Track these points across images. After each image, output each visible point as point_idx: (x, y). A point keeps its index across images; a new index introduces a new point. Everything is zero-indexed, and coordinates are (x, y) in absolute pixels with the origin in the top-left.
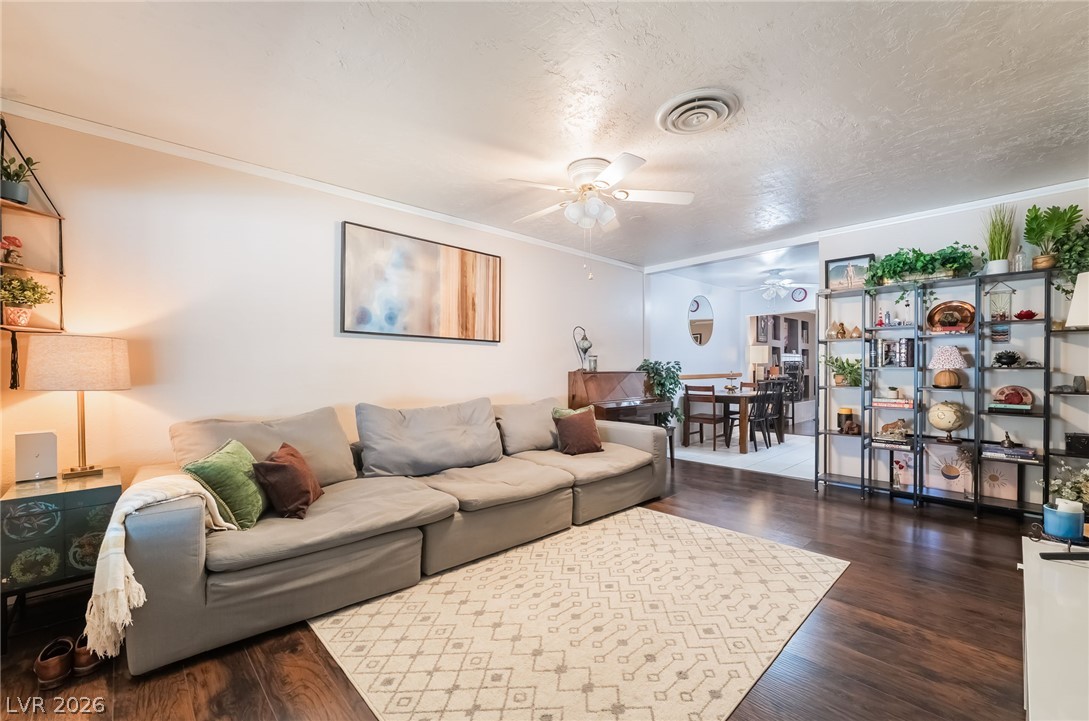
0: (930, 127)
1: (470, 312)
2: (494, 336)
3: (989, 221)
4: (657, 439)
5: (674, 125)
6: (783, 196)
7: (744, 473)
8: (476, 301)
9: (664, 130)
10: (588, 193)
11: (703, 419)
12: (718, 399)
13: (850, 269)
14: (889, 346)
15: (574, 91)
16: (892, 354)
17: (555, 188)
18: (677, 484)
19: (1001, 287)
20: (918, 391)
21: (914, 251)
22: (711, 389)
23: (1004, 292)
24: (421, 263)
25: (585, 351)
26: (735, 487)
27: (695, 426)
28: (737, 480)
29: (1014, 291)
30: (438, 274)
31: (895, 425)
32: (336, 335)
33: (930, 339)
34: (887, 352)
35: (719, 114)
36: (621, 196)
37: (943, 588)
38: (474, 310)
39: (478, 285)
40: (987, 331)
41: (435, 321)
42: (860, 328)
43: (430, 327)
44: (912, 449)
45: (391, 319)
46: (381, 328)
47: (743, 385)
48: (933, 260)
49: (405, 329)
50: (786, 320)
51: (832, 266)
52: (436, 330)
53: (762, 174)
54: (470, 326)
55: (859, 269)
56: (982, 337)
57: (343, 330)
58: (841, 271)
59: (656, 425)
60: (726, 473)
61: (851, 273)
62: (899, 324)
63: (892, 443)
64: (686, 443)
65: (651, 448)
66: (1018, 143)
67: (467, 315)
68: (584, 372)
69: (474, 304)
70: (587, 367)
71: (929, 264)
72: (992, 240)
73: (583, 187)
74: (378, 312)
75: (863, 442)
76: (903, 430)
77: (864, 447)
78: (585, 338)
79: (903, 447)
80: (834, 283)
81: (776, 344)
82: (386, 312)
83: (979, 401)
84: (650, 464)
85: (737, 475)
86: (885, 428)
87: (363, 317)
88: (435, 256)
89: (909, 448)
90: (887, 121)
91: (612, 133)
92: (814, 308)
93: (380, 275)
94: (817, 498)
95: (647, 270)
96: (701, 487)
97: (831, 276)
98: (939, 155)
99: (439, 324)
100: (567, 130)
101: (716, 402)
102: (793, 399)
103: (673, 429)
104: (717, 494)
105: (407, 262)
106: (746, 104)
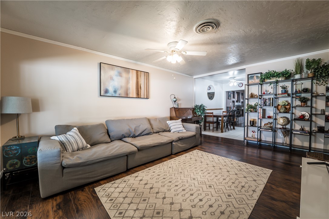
0: (277, 33)
1: (140, 90)
2: (147, 97)
3: (295, 63)
4: (197, 128)
5: (199, 31)
6: (234, 54)
7: (222, 138)
8: (141, 86)
9: (196, 33)
10: (174, 52)
11: (210, 122)
12: (214, 116)
13: (255, 77)
14: (265, 100)
15: (168, 20)
16: (266, 102)
17: (163, 51)
18: (202, 142)
19: (298, 82)
20: (274, 113)
21: (273, 71)
22: (212, 113)
23: (300, 84)
24: (124, 75)
25: (175, 101)
26: (220, 143)
27: (207, 125)
28: (220, 140)
29: (302, 84)
30: (129, 78)
31: (267, 124)
32: (98, 97)
33: (278, 98)
34: (265, 102)
35: (213, 28)
36: (184, 53)
37: (279, 172)
38: (141, 89)
39: (142, 81)
40: (294, 96)
41: (129, 92)
42: (257, 94)
43: (127, 94)
44: (272, 131)
45: (115, 92)
46: (112, 95)
47: (223, 112)
48: (279, 74)
49: (119, 95)
50: (237, 93)
51: (249, 76)
52: (129, 95)
53: (227, 47)
54: (139, 94)
55: (257, 77)
56: (293, 97)
57: (101, 95)
58: (252, 77)
59: (197, 124)
60: (217, 138)
61: (255, 78)
62: (269, 93)
63: (267, 129)
64: (205, 130)
65: (195, 131)
66: (304, 38)
67: (138, 90)
68: (175, 108)
69: (141, 87)
70: (175, 106)
71: (278, 75)
72: (296, 68)
73: (172, 51)
74: (111, 90)
75: (258, 129)
76: (269, 125)
77: (258, 130)
78: (175, 98)
79: (269, 130)
80: (250, 81)
81: (234, 100)
82: (114, 90)
83: (292, 117)
84: (195, 136)
85: (220, 139)
86: (265, 125)
87: (107, 91)
88: (128, 72)
89: (271, 131)
90: (264, 31)
91: (180, 34)
92: (244, 89)
93: (112, 78)
94: (244, 146)
95: (194, 77)
96: (210, 143)
97: (249, 79)
98: (281, 42)
99: (130, 93)
100: (166, 33)
101: (214, 117)
102: (238, 116)
103: (201, 126)
104: (214, 144)
105: (120, 75)
106: (221, 25)
